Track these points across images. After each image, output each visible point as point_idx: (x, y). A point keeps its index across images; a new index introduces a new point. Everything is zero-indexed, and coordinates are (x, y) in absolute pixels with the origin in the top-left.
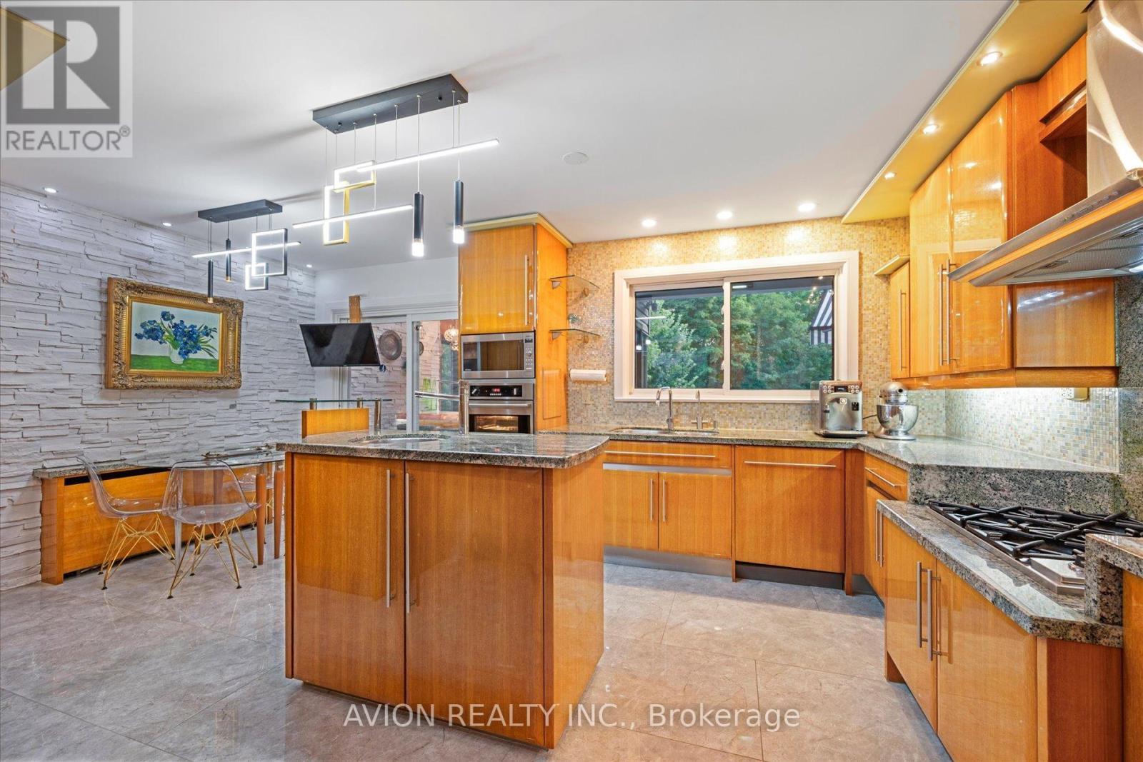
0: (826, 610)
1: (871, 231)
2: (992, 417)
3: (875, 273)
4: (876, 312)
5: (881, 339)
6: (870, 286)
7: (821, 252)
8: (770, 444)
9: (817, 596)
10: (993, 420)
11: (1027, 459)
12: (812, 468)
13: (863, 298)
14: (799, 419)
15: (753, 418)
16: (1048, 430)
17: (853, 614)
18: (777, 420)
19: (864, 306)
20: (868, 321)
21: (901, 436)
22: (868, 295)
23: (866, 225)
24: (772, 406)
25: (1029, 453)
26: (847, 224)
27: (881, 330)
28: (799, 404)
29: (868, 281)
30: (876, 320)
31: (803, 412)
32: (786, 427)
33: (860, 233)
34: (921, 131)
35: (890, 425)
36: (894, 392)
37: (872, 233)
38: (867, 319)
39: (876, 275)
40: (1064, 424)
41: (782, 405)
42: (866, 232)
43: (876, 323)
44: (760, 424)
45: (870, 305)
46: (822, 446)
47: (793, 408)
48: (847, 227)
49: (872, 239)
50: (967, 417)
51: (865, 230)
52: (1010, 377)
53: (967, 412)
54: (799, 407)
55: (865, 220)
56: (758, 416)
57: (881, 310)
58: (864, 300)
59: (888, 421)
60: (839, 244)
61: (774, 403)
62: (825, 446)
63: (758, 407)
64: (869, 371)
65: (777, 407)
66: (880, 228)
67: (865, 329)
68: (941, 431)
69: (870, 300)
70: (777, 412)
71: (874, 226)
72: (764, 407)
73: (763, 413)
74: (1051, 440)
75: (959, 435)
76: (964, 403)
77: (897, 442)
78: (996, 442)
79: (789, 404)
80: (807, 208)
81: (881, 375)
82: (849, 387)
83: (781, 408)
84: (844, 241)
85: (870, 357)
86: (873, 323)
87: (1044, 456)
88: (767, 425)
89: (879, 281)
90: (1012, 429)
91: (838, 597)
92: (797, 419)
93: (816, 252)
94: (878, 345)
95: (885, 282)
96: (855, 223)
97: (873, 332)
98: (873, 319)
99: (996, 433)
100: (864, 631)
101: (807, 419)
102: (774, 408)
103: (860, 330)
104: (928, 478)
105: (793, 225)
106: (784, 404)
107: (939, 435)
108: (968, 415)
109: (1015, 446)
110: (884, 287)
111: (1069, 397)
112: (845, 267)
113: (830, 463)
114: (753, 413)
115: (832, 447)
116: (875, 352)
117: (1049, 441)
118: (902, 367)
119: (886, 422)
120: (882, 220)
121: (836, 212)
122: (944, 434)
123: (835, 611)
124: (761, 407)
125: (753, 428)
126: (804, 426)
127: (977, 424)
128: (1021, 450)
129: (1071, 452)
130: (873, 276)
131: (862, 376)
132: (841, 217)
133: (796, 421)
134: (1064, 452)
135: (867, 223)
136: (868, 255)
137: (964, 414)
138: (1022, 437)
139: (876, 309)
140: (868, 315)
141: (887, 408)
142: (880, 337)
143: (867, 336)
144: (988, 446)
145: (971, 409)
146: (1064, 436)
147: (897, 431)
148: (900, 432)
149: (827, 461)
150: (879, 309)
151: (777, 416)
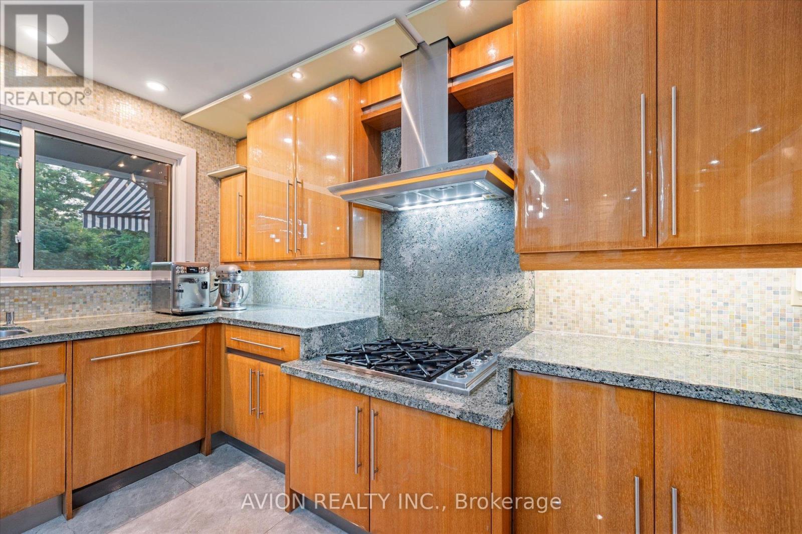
0: (199, 482)
1: (205, 137)
2: (295, 289)
3: (208, 174)
4: (209, 206)
5: (212, 230)
6: (204, 183)
7: (161, 138)
8: (127, 332)
9: (182, 473)
10: (295, 291)
11: (321, 313)
12: (175, 348)
13: (199, 192)
14: (136, 300)
15: (74, 303)
16: (337, 295)
17: (224, 471)
18: (109, 304)
19: (200, 199)
20: (202, 213)
21: (238, 307)
22: (202, 191)
23: (202, 130)
24: (102, 288)
25: (323, 310)
26: (186, 122)
27: (212, 222)
28: (136, 285)
29: (203, 179)
30: (208, 213)
31: (141, 293)
32: (121, 310)
33: (197, 135)
34: (291, 73)
35: (230, 300)
36: (233, 273)
37: (205, 139)
38: (202, 211)
39: (209, 176)
40: (348, 291)
41: (115, 287)
42: (201, 136)
43: (208, 215)
44: (85, 310)
45: (204, 199)
46: (187, 325)
47: (128, 289)
48: (186, 125)
49: (206, 144)
50: (273, 290)
51: (201, 134)
52: (347, 263)
53: (274, 286)
54: (136, 289)
55: (202, 126)
56: (81, 301)
57: (213, 206)
58: (200, 194)
59: (229, 296)
60: (179, 137)
61: (105, 285)
62: (190, 325)
63: (81, 290)
64: (203, 255)
65: (108, 289)
66: (212, 138)
67: (200, 219)
68: (250, 301)
69: (205, 195)
70: (108, 294)
71: (208, 135)
72: (91, 290)
73: (88, 297)
74: (339, 300)
75: (266, 302)
76: (270, 280)
77: (235, 312)
78: (298, 305)
79: (124, 285)
80: (155, 87)
81: (212, 259)
82: (199, 268)
83: (114, 290)
84: (183, 136)
85: (204, 243)
86: (206, 215)
87: (334, 311)
88: (95, 310)
89: (211, 181)
90: (310, 295)
91: (201, 463)
92: (133, 300)
93: (156, 136)
94: (210, 233)
95: (216, 184)
96: (193, 125)
97: (206, 223)
98: (206, 211)
99: (298, 299)
100: (243, 481)
101: (145, 300)
102: (105, 291)
103: (197, 219)
104: (313, 337)
105: (130, 98)
106: (118, 285)
107: (249, 303)
108: (274, 288)
109: (313, 306)
110: (215, 188)
111: (354, 276)
112: (184, 160)
113: (193, 340)
114: (74, 298)
115: (196, 324)
116: (208, 239)
117: (337, 302)
118: (239, 253)
119: (227, 297)
120: (214, 132)
121: (179, 106)
122: (252, 303)
123: (208, 478)
124: (85, 290)
125: (74, 315)
126: (142, 307)
127: (282, 294)
128: (317, 308)
129: (351, 307)
130: (207, 176)
131: (197, 258)
132: (183, 114)
133: (133, 302)
134: (347, 307)
135: (203, 129)
136: (203, 157)
137: (270, 288)
138: (318, 301)
139: (208, 204)
140: (203, 207)
141: (228, 286)
142: (212, 228)
143: (202, 225)
144: (291, 308)
145: (277, 284)
146: (347, 298)
147: (234, 304)
148: (237, 304)
149: (191, 337)
150: (211, 204)
151: (108, 299)
